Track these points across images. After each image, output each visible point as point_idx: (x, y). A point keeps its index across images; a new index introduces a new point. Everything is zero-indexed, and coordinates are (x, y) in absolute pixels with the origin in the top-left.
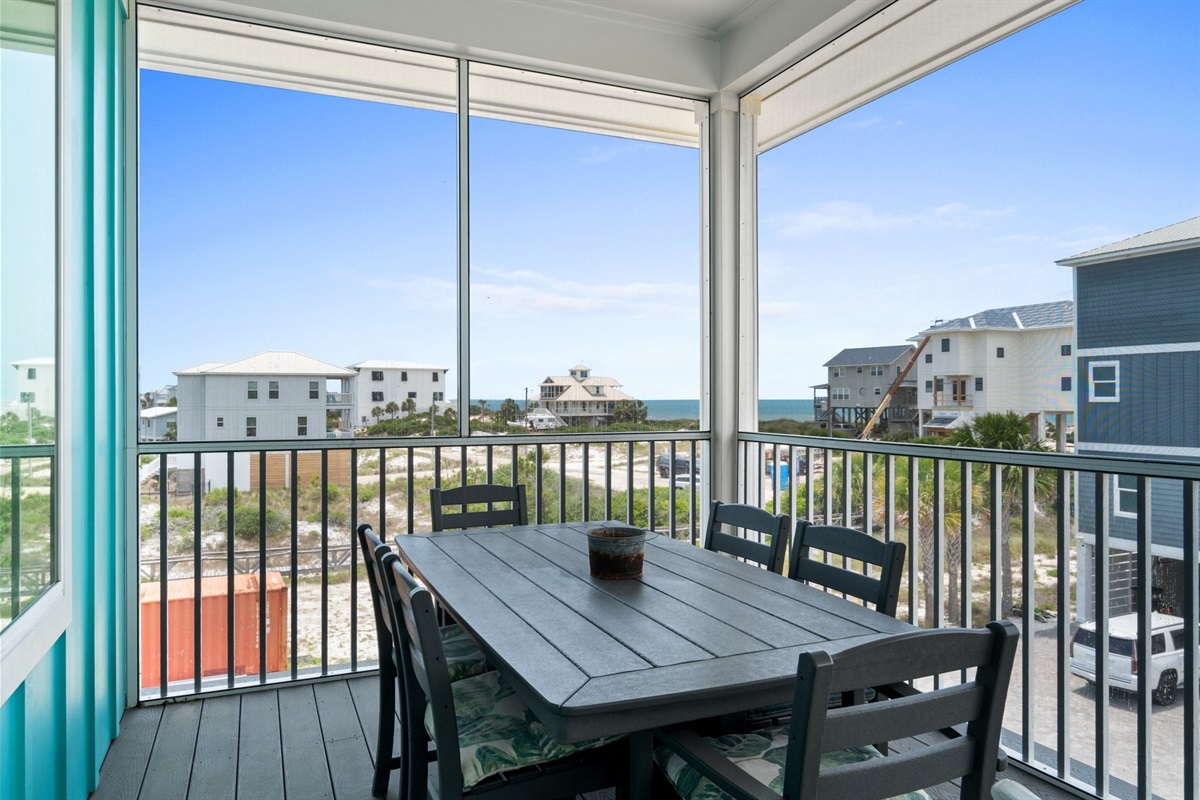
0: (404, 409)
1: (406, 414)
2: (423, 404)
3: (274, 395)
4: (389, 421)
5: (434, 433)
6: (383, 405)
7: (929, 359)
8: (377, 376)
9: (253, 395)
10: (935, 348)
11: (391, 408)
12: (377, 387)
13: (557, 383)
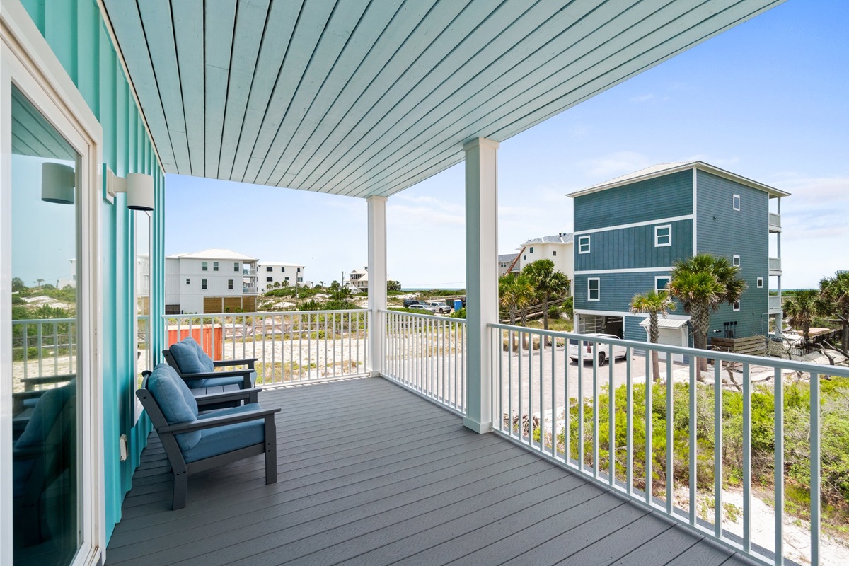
0: (283, 285)
1: (284, 287)
2: (292, 283)
3: (216, 269)
4: (275, 290)
5: (297, 296)
6: (272, 283)
7: (525, 258)
8: (270, 269)
9: (205, 269)
10: (527, 252)
11: (277, 284)
12: (270, 274)
13: (358, 272)
